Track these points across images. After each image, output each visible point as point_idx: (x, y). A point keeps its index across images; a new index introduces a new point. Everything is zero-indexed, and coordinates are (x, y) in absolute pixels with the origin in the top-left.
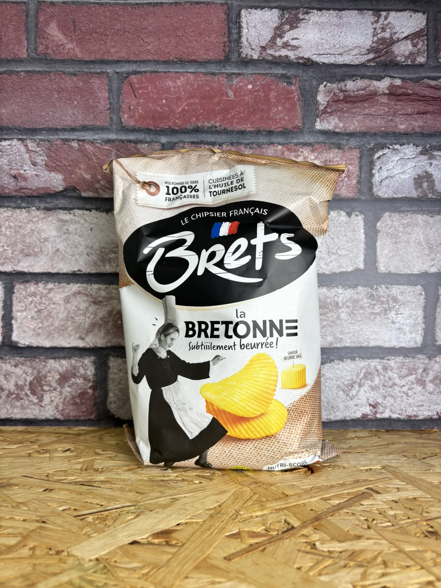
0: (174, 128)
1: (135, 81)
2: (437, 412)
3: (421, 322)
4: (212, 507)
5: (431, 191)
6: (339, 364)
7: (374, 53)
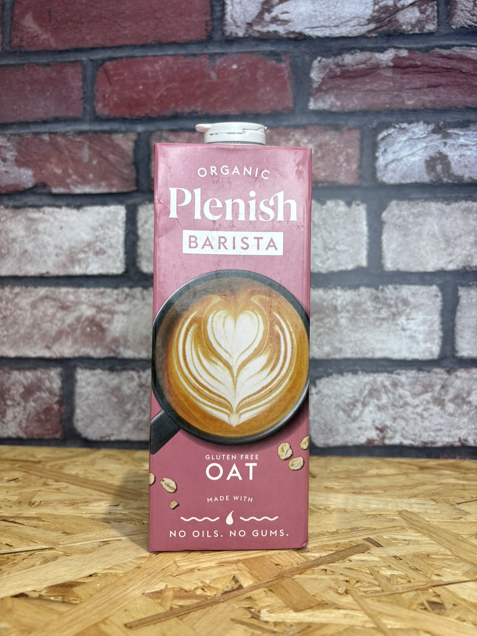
0: (151, 116)
1: (111, 67)
2: (459, 439)
3: (437, 329)
5: (446, 175)
6: (338, 379)
7: (376, 23)
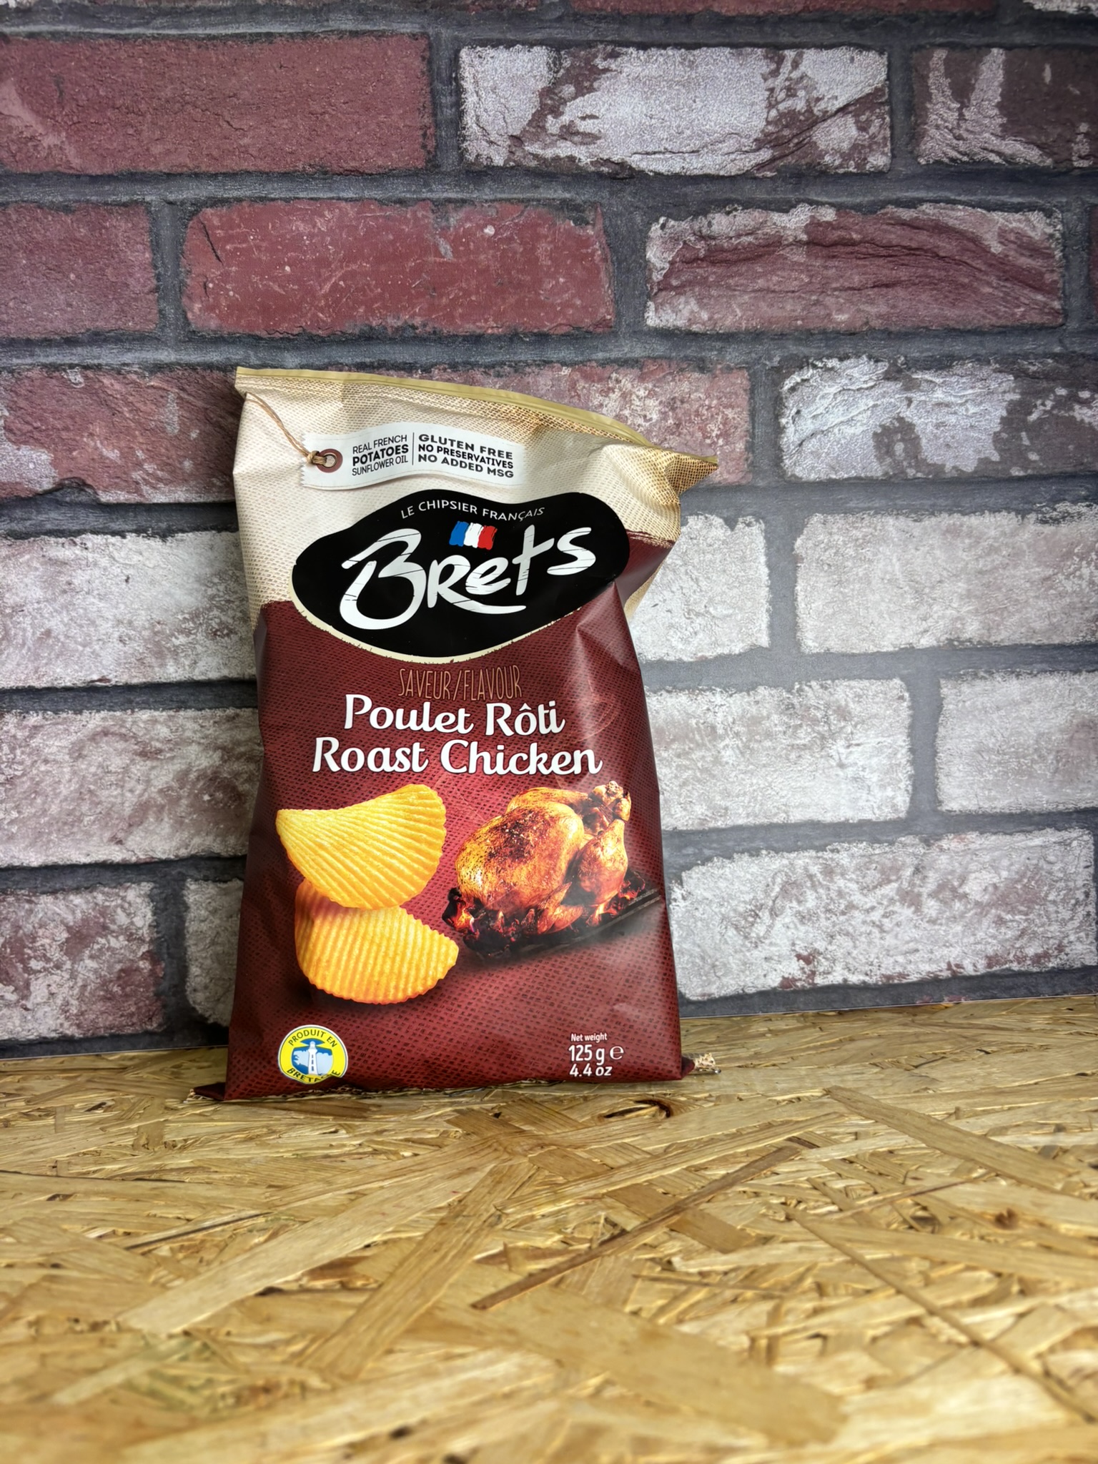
0: (314, 332)
1: (216, 222)
2: (949, 964)
3: (904, 761)
4: (443, 1204)
5: (913, 462)
6: (723, 867)
7: (773, 147)
